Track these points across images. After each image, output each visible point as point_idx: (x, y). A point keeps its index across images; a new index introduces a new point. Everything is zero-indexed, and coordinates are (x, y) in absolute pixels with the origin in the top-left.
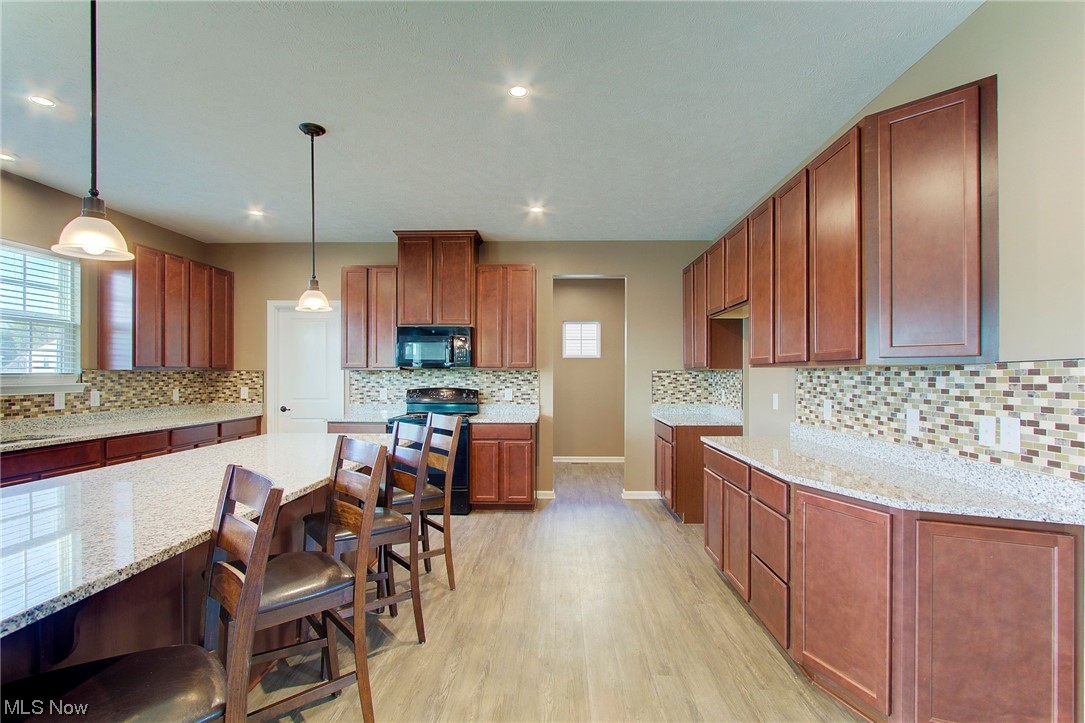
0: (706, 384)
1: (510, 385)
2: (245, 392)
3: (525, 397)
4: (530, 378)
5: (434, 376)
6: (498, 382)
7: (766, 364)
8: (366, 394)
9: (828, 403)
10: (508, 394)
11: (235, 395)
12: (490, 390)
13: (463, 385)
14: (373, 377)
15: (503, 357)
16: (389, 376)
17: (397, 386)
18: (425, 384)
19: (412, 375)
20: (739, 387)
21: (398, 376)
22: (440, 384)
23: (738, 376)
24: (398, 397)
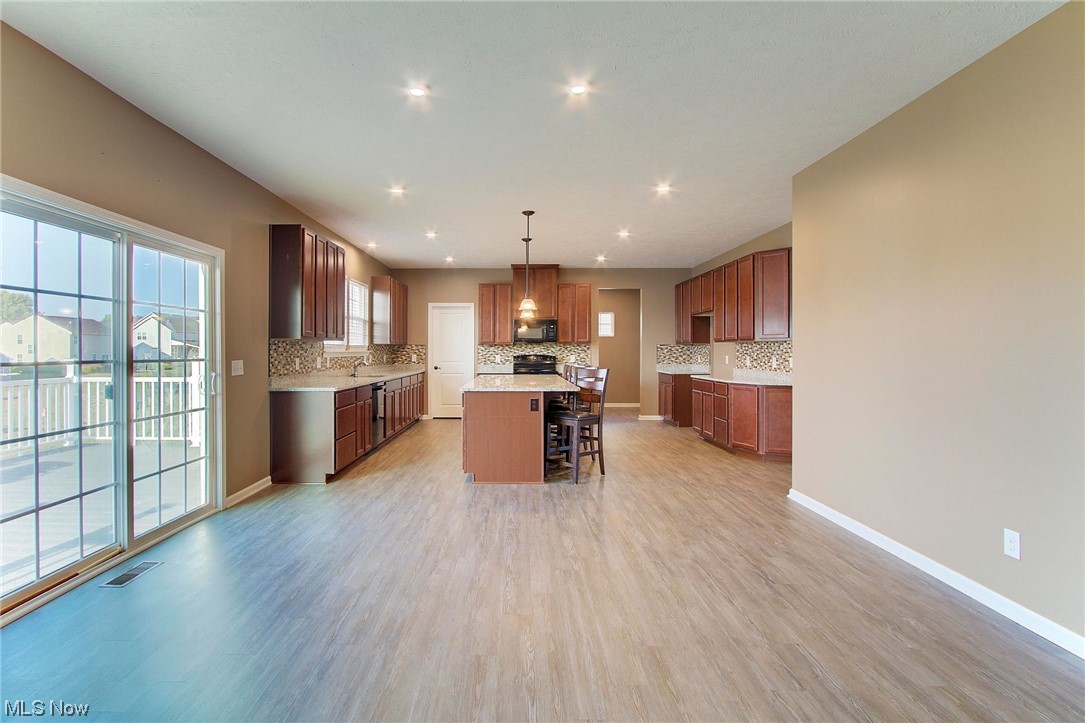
0: (688, 353)
1: (574, 353)
2: (414, 358)
3: (582, 360)
4: (585, 349)
6: (566, 351)
7: (722, 341)
8: (487, 359)
9: (748, 358)
10: (572, 358)
11: (408, 359)
13: (546, 353)
14: (492, 349)
15: (573, 336)
16: (501, 348)
17: (506, 354)
18: (523, 353)
19: (515, 348)
20: (709, 353)
21: (507, 348)
22: (531, 353)
23: (708, 347)
24: (507, 360)
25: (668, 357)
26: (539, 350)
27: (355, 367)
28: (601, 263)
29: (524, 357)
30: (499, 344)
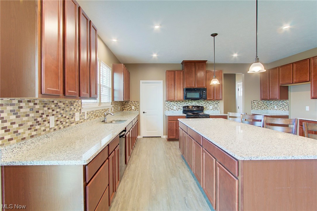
0: (266, 104)
1: (211, 105)
2: (133, 108)
3: (216, 108)
4: (217, 102)
6: (208, 104)
8: (170, 108)
10: (211, 107)
11: (130, 108)
12: (205, 106)
13: (198, 105)
14: (172, 103)
15: (214, 97)
16: (176, 103)
17: (179, 105)
18: (187, 105)
19: (183, 102)
20: (287, 104)
21: (179, 103)
22: (191, 105)
23: (286, 101)
24: (179, 109)
25: (256, 106)
26: (195, 103)
27: (105, 116)
28: (235, 58)
29: (188, 107)
30: (175, 100)
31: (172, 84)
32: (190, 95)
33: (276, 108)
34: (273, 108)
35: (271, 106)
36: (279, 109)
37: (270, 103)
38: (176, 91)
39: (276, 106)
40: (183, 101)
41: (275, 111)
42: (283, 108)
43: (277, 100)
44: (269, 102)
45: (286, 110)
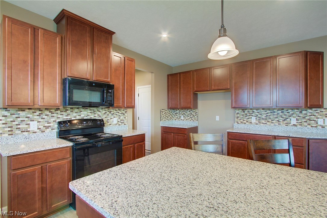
0: (172, 114)
1: (116, 116)
3: (122, 121)
4: (124, 112)
5: (74, 112)
6: (110, 115)
8: (15, 127)
10: (115, 120)
12: (106, 119)
13: (92, 117)
14: (22, 114)
15: (123, 102)
16: (38, 113)
17: (46, 120)
18: (69, 117)
19: (59, 112)
20: (195, 114)
21: (47, 112)
22: (78, 117)
23: (194, 111)
24: (47, 127)
25: (164, 117)
26: (86, 114)
29: (70, 121)
30: (36, 106)
31: (25, 62)
32: (81, 95)
33: (182, 118)
34: (179, 118)
35: (176, 116)
36: (186, 119)
37: (175, 112)
38: (40, 83)
39: (182, 116)
40: (58, 109)
41: (181, 121)
42: (191, 118)
43: (184, 109)
44: (173, 111)
45: (194, 120)
